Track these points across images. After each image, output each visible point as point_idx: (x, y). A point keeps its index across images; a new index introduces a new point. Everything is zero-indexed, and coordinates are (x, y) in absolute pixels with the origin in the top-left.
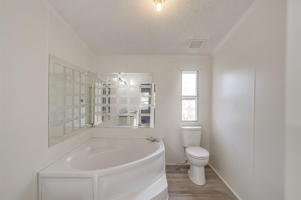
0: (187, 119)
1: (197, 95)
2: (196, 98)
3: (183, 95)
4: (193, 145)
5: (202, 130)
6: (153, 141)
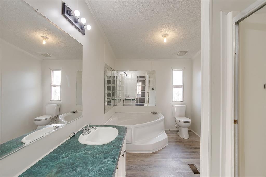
0: (176, 100)
1: (182, 85)
2: (182, 87)
3: (173, 85)
4: (180, 116)
5: (186, 107)
6: (155, 114)
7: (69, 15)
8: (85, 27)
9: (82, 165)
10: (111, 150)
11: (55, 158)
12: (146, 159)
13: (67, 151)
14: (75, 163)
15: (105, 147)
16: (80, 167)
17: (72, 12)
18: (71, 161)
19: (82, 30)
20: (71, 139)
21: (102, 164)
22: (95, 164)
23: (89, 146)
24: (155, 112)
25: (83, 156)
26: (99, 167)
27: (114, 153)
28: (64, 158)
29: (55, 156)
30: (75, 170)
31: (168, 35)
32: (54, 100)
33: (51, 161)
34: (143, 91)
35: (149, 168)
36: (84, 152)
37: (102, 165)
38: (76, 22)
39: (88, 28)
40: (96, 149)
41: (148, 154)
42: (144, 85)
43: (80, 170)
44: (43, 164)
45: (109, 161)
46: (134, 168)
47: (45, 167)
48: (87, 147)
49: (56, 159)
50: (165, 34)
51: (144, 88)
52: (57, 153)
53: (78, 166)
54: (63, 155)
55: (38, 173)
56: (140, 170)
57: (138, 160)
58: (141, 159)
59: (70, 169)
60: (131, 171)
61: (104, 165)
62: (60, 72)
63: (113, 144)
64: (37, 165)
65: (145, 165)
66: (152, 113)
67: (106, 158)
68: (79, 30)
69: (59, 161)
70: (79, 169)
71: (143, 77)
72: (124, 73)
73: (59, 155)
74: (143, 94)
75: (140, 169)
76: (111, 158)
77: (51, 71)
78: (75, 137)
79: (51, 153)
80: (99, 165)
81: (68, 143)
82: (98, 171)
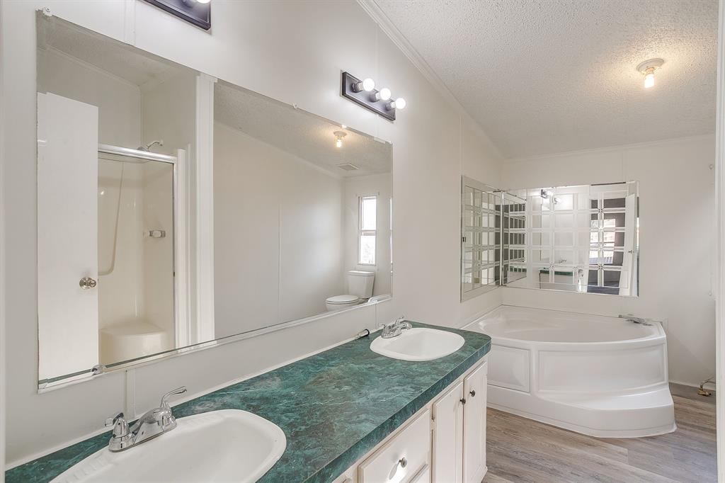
6: (635, 322)
7: (356, 92)
8: (392, 105)
9: (354, 384)
10: (422, 375)
11: (320, 362)
12: (570, 448)
13: (342, 358)
14: (344, 378)
15: (415, 366)
16: (351, 385)
17: (359, 86)
18: (340, 373)
19: (388, 113)
20: (359, 341)
21: (388, 392)
22: (376, 389)
23: (383, 358)
24: (636, 316)
25: (365, 371)
26: (381, 394)
27: (423, 381)
28: (333, 366)
29: (321, 360)
30: (340, 388)
31: (660, 62)
32: (365, 262)
33: (313, 366)
34: (619, 249)
35: (572, 473)
36: (369, 366)
37: (386, 394)
38: (372, 99)
39: (400, 104)
40: (392, 366)
41: (583, 437)
42: (620, 230)
43: (347, 390)
44: (301, 366)
45: (404, 390)
46: (523, 458)
47: (301, 371)
48: (379, 359)
49: (321, 365)
50: (647, 62)
51: (620, 239)
52: (326, 357)
53: (347, 384)
54: (333, 362)
55: (290, 375)
56: (541, 469)
57: (543, 444)
58: (556, 444)
59: (332, 384)
60: (512, 462)
61: (390, 394)
62: (375, 200)
63: (434, 364)
64: (292, 366)
65: (562, 464)
66: (620, 317)
67: (400, 384)
68: (381, 114)
69: (322, 369)
70: (346, 388)
71: (621, 203)
72: (543, 193)
73: (328, 360)
74: (619, 259)
75: (540, 466)
76: (411, 387)
77: (360, 199)
78: (367, 338)
79: (318, 355)
80: (381, 392)
81: (351, 345)
82: (374, 400)
